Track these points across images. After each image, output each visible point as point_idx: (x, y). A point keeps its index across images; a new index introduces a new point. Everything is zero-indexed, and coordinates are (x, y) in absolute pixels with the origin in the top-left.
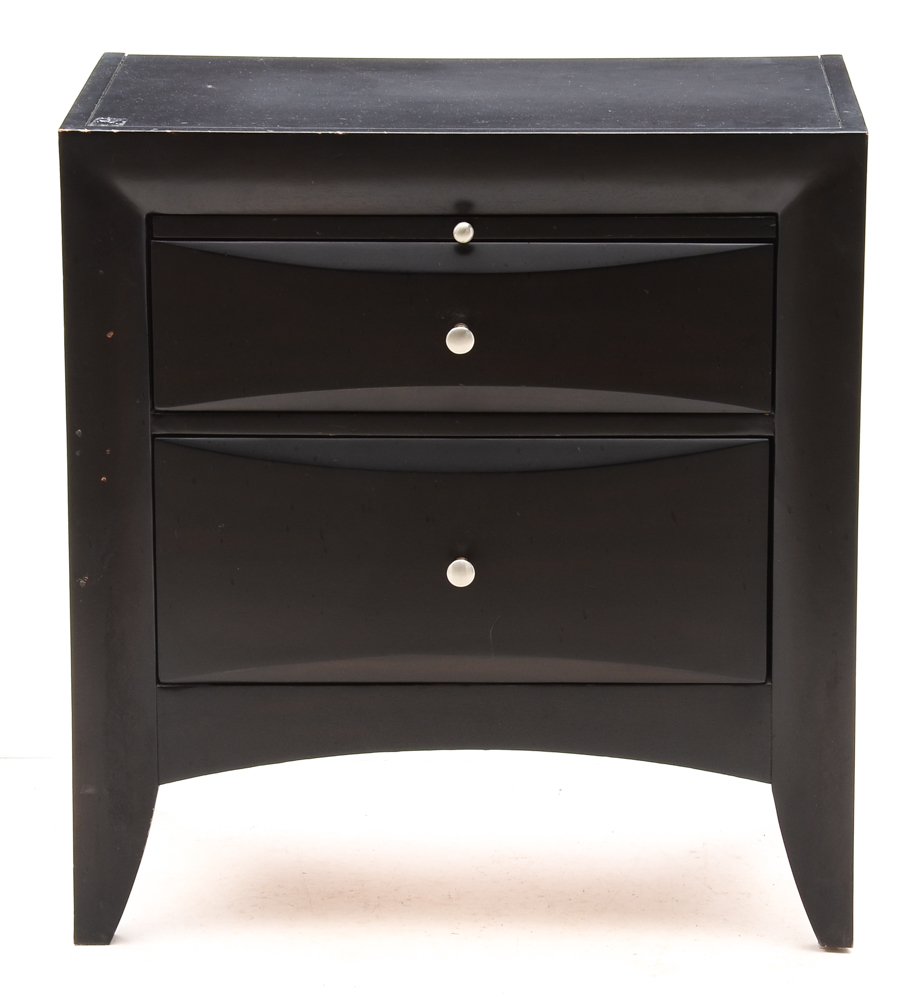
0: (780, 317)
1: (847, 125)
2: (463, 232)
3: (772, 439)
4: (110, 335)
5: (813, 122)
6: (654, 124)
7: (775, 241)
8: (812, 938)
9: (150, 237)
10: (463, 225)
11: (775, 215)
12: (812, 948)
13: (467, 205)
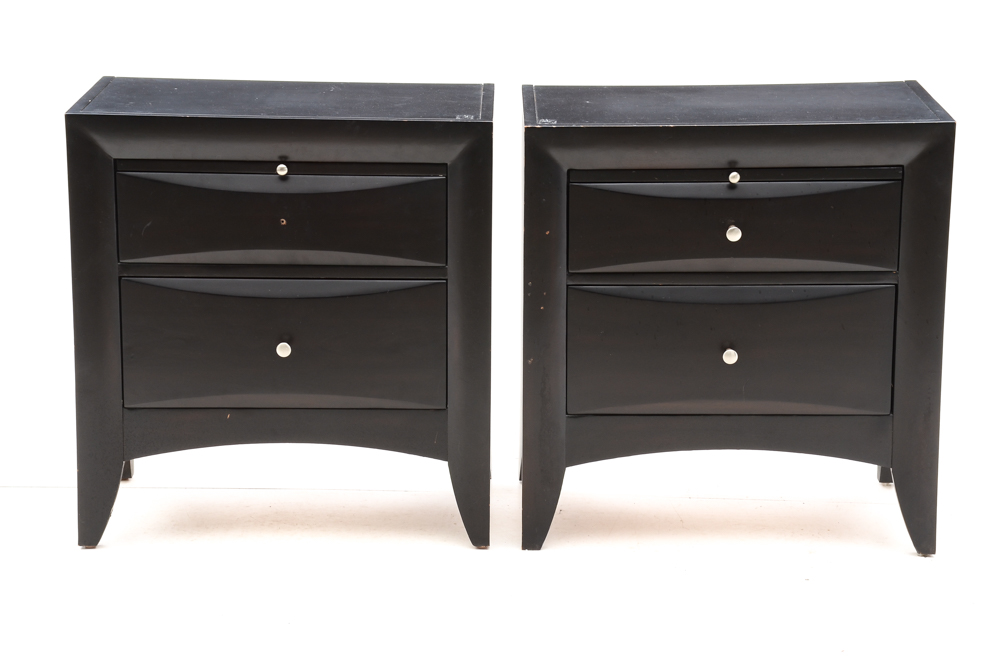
0: (903, 221)
1: (942, 118)
2: (734, 178)
3: (896, 285)
4: (548, 233)
5: (923, 117)
6: (837, 119)
7: (902, 180)
8: (914, 550)
9: (568, 182)
10: (734, 174)
11: (902, 166)
12: (913, 554)
13: (734, 162)
